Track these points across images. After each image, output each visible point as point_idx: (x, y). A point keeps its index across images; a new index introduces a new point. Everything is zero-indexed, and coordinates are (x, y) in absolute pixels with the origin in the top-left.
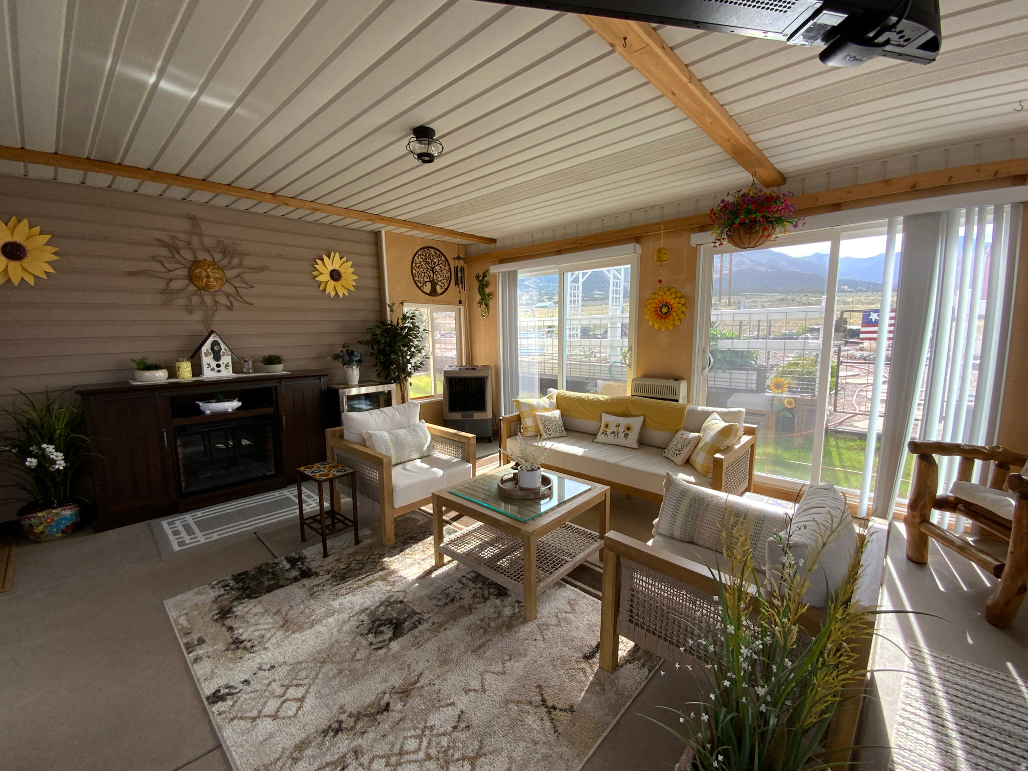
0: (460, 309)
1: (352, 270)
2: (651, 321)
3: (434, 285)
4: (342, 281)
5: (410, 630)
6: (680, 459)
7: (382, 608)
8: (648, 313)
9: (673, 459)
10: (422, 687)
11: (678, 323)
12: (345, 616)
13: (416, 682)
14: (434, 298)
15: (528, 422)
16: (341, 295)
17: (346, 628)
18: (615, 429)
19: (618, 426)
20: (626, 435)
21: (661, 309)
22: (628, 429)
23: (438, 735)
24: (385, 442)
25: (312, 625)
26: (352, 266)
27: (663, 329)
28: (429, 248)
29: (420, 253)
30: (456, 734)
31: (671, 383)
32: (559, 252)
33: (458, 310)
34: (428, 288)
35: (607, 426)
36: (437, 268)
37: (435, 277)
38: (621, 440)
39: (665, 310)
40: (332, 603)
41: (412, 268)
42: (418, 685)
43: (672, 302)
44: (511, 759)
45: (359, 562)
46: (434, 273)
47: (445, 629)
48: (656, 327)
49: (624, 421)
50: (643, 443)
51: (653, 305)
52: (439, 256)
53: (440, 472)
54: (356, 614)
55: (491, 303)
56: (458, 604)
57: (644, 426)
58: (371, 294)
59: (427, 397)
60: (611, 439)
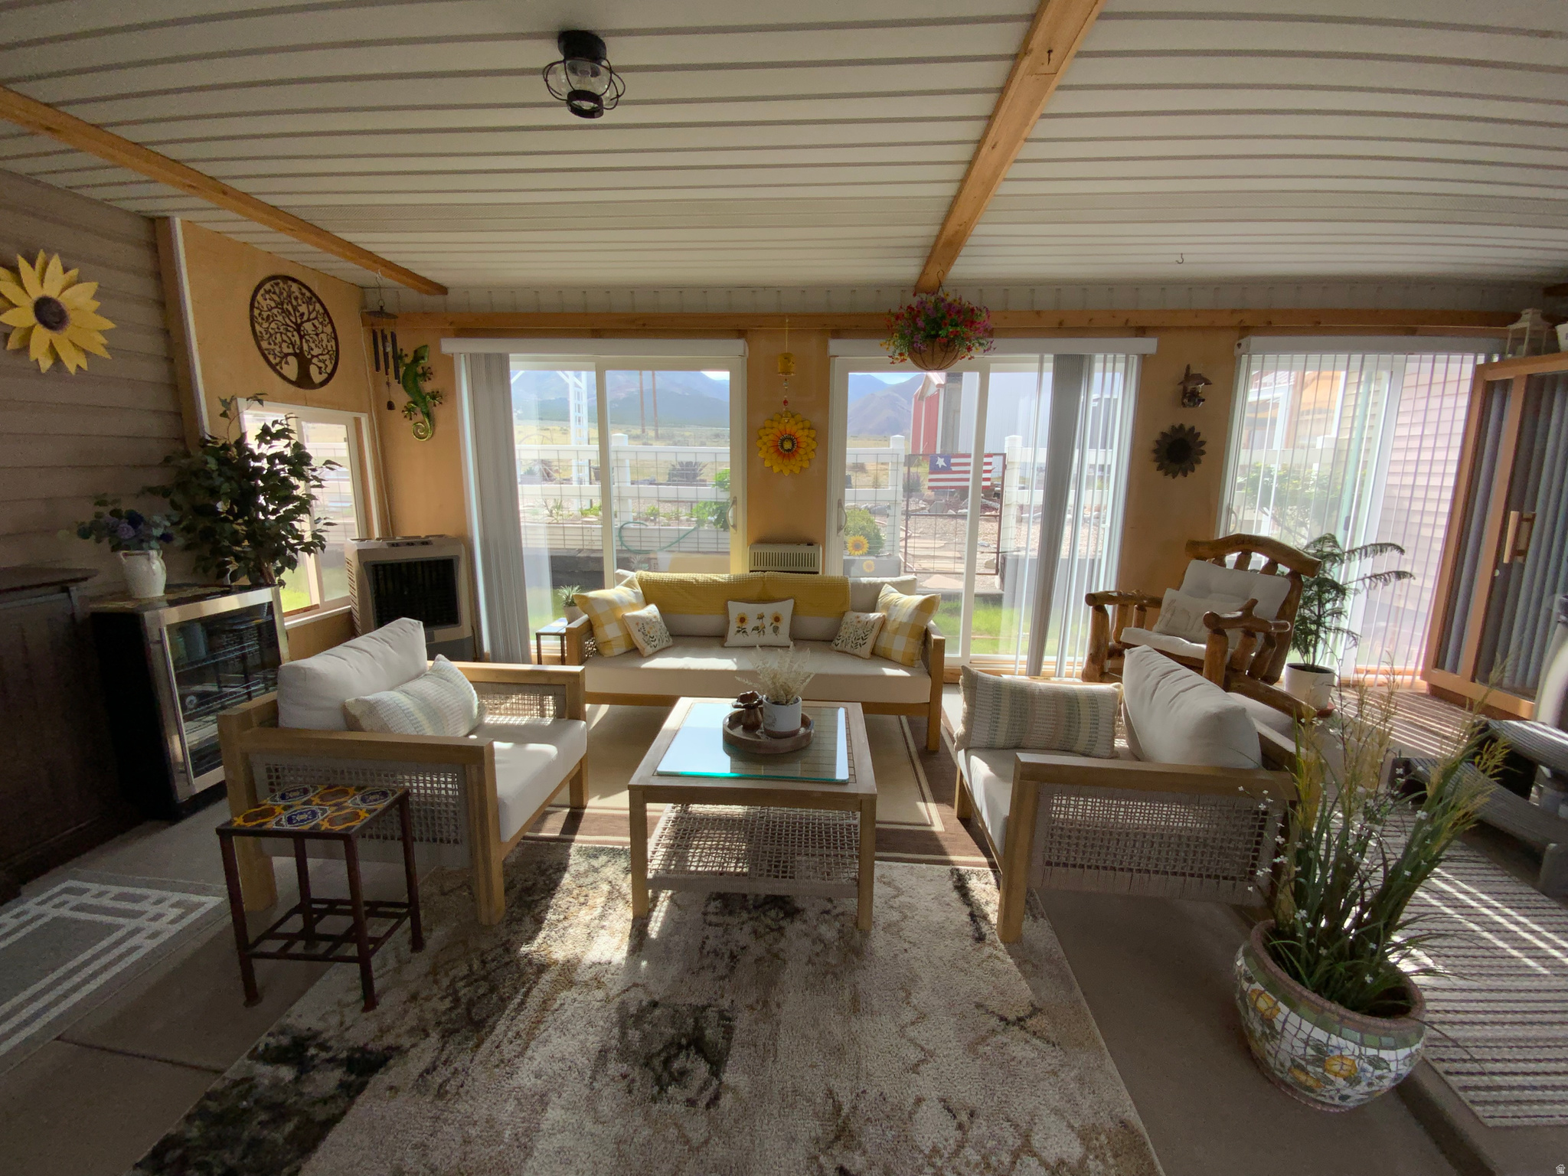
0: (357, 421)
1: (96, 304)
2: (770, 461)
3: (304, 363)
4: (69, 330)
5: (729, 1040)
6: (866, 650)
7: (634, 1035)
8: (764, 448)
9: (857, 651)
10: (855, 1108)
11: (806, 465)
12: (575, 1089)
13: (838, 1108)
14: (308, 393)
15: (610, 632)
16: (72, 369)
17: (605, 1107)
18: (758, 623)
19: (761, 617)
20: (776, 630)
21: (783, 441)
22: (777, 619)
23: (956, 1153)
24: (408, 714)
25: (527, 1151)
26: (97, 296)
27: (786, 473)
28: (287, 278)
29: (267, 286)
30: (974, 1133)
31: (804, 550)
32: (597, 333)
33: (352, 423)
34: (291, 369)
35: (742, 620)
36: (308, 327)
37: (305, 347)
38: (769, 637)
39: (787, 445)
40: (514, 1083)
41: (252, 320)
42: (846, 1110)
43: (799, 434)
44: (1056, 1111)
45: (471, 979)
46: (301, 337)
47: (779, 1006)
48: (776, 469)
49: (769, 609)
50: (800, 639)
51: (771, 437)
52: (309, 302)
53: (551, 750)
54: (595, 1072)
55: (440, 413)
56: (749, 959)
57: (795, 612)
58: (152, 371)
59: (306, 610)
60: (753, 638)
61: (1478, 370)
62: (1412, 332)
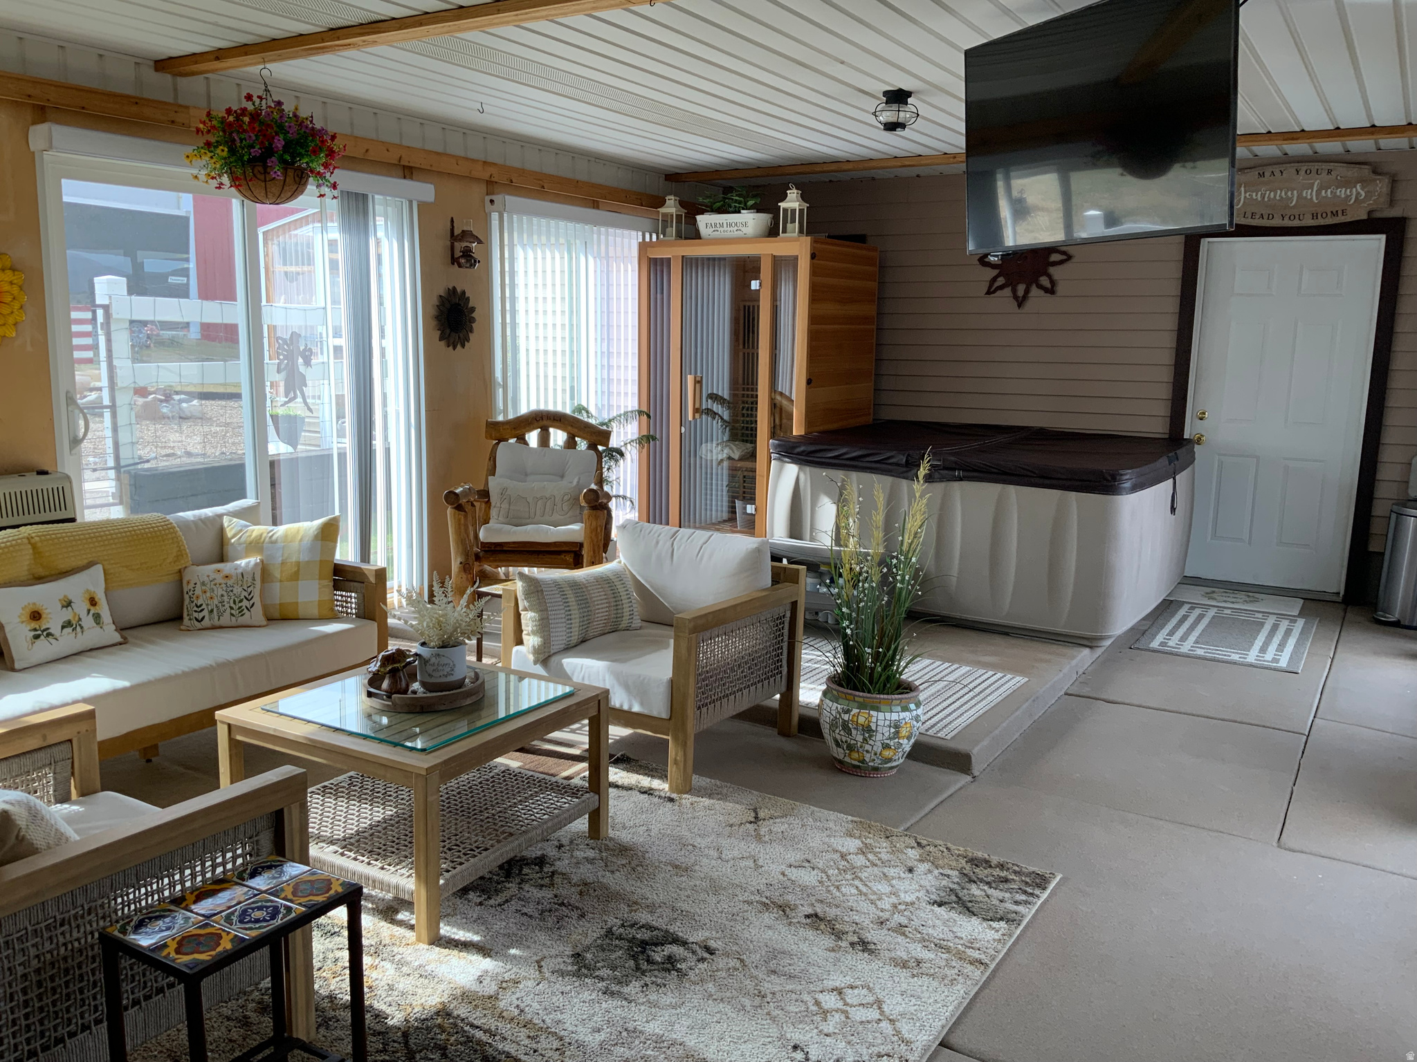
13: (762, 903)
18: (67, 615)
19: (67, 603)
20: (96, 619)
22: (93, 602)
35: (36, 616)
38: (91, 634)
57: (110, 586)
60: (67, 642)
61: (643, 247)
62: (595, 205)
